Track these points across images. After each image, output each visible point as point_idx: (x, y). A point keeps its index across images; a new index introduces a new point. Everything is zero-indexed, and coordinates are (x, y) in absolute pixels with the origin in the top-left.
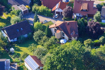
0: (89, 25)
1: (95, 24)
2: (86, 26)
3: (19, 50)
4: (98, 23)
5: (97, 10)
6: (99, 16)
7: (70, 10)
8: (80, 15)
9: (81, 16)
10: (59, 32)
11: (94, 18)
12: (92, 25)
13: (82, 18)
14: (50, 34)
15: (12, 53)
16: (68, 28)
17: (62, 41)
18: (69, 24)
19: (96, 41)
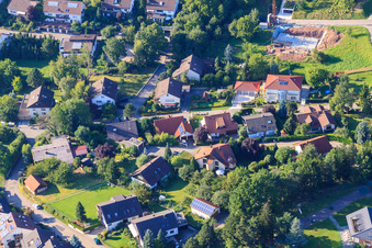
2: (241, 147)
3: (168, 197)
5: (237, 123)
8: (216, 135)
10: (211, 162)
11: (239, 134)
12: (250, 144)
14: (197, 166)
15: (164, 203)
16: (221, 154)
17: (218, 172)
18: (220, 149)
19: (261, 162)
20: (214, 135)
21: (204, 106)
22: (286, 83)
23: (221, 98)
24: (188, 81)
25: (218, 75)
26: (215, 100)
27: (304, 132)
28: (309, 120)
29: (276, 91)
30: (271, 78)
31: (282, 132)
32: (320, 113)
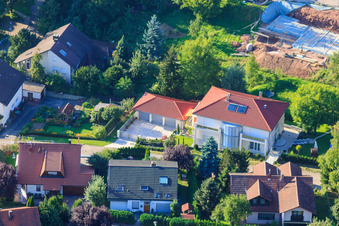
0: (75, 217)
1: (95, 214)
2: (68, 222)
4: (104, 209)
5: (93, 172)
6: (102, 192)
7: (9, 174)
8: (38, 190)
9: (42, 192)
11: (87, 196)
12: (87, 217)
13: (53, 198)
18: (12, 216)
20: (32, 189)
21: (55, 131)
22: (245, 110)
23: (99, 121)
24: (42, 76)
25: (108, 73)
26: (86, 123)
27: (233, 215)
28: (254, 192)
29: (216, 124)
30: (215, 94)
31: (185, 207)
32: (287, 180)
